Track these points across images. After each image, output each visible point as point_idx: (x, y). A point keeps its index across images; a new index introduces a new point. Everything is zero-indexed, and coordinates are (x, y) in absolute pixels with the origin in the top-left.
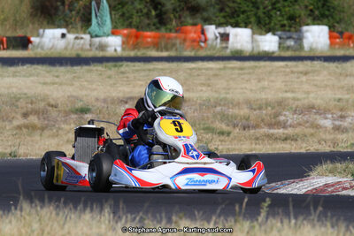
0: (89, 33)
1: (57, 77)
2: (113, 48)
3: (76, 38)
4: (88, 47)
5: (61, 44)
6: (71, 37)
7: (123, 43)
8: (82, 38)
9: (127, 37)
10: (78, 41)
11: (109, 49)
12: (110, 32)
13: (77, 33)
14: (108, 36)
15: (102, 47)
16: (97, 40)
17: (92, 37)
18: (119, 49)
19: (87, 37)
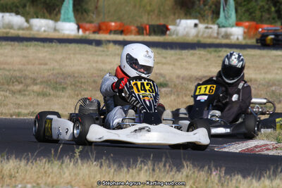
0: (218, 24)
1: (165, 58)
2: (236, 37)
3: (207, 28)
4: (215, 35)
5: (193, 32)
6: (201, 26)
7: (245, 33)
8: (211, 28)
9: (248, 28)
10: (207, 30)
11: (232, 37)
12: (234, 23)
13: (208, 23)
14: (233, 26)
15: (227, 36)
16: (223, 30)
17: (219, 27)
18: (241, 38)
19: (215, 27)
